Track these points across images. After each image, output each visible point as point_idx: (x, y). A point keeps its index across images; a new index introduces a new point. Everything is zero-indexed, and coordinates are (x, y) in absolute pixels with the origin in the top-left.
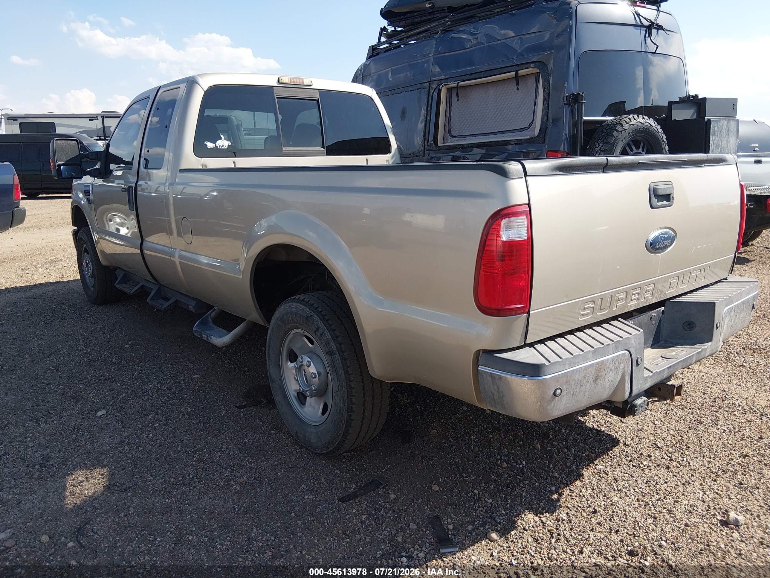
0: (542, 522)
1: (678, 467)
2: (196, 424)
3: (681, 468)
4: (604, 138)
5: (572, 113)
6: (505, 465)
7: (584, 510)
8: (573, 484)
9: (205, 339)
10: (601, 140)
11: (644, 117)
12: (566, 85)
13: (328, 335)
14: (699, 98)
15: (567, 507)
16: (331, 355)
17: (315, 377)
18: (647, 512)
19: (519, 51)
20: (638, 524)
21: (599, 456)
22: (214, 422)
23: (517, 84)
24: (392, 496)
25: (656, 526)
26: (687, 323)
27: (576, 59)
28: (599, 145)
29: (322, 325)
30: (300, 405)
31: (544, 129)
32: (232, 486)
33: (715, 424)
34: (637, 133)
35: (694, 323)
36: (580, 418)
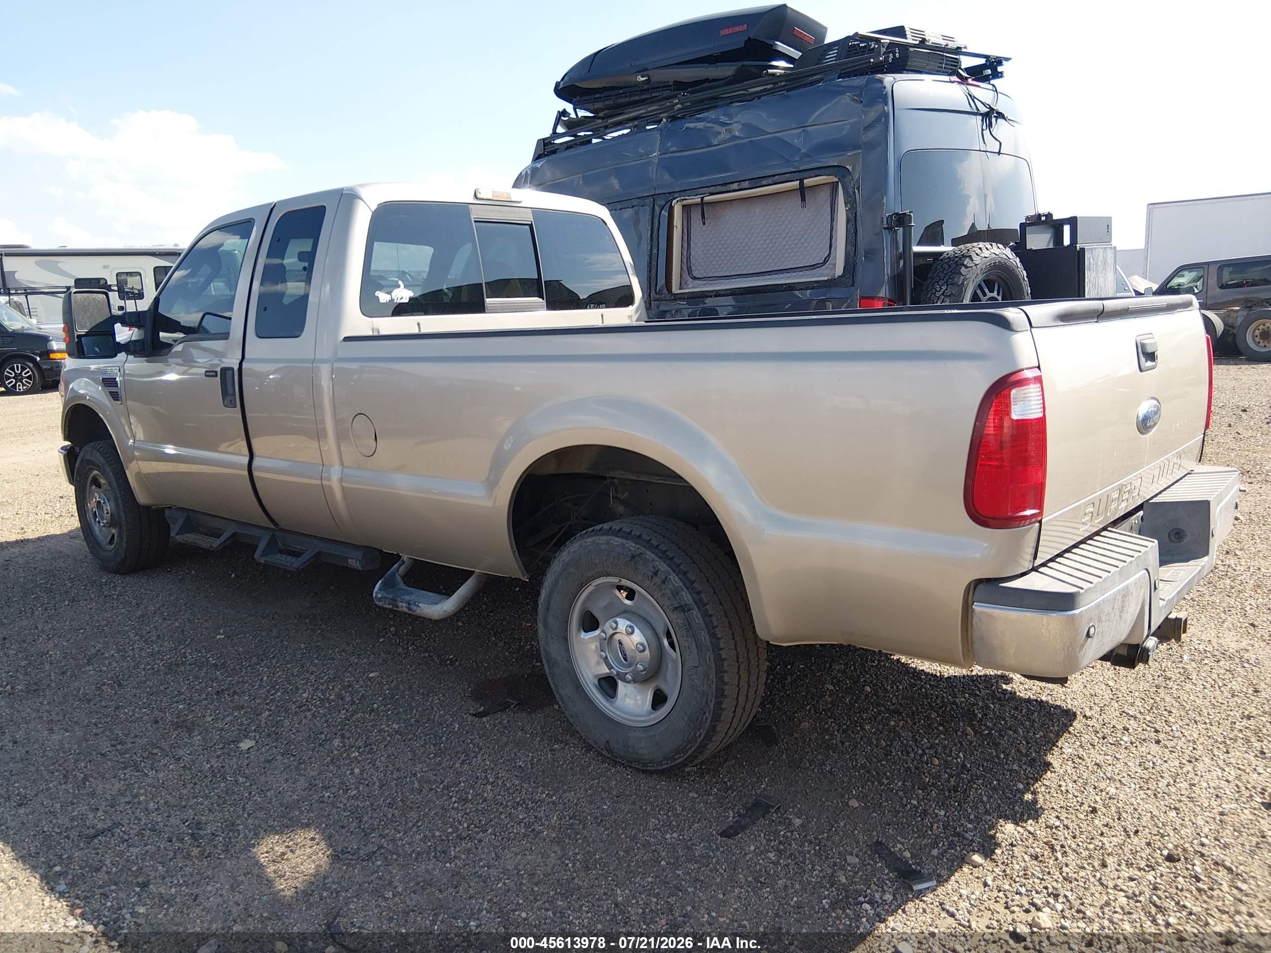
0: (1030, 833)
1: (1171, 740)
2: (422, 746)
3: (1175, 740)
4: (947, 277)
5: (895, 241)
6: (936, 762)
7: (1077, 810)
8: (1044, 776)
9: (407, 610)
10: (943, 280)
11: (999, 245)
12: (884, 201)
13: (675, 581)
14: (1055, 218)
15: (1053, 808)
16: (684, 611)
17: (644, 651)
18: (1162, 803)
19: (803, 151)
20: (1159, 819)
21: (1058, 736)
22: (449, 741)
23: (803, 199)
24: (798, 822)
25: (1183, 820)
26: (1175, 531)
27: (896, 163)
28: (941, 289)
29: (663, 567)
30: (607, 700)
31: (852, 266)
32: (540, 832)
33: (1188, 678)
34: (991, 270)
35: (1183, 531)
36: (1004, 686)
